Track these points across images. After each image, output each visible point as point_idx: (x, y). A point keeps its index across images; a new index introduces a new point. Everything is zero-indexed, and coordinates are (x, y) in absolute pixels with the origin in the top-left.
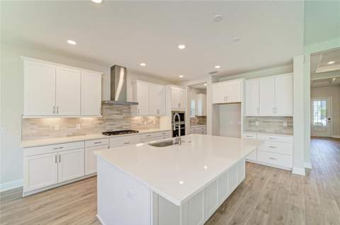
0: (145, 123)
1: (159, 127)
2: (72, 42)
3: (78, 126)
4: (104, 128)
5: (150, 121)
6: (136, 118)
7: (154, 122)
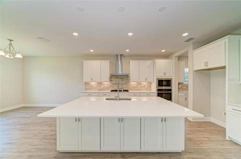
0: (139, 86)
1: (151, 90)
2: (92, 51)
3: (102, 86)
4: (114, 88)
5: (143, 85)
6: (132, 83)
7: (146, 86)
